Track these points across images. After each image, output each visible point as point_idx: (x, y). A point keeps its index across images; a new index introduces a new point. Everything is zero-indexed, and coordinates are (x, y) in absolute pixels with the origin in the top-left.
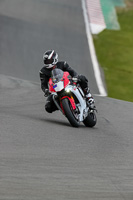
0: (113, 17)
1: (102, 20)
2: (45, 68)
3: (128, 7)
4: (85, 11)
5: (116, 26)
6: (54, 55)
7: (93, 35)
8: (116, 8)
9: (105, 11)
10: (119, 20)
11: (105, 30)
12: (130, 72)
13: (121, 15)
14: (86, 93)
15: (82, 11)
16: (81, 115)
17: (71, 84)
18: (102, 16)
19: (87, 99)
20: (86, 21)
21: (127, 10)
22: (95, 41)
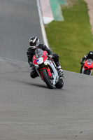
0: (59, 12)
1: (52, 14)
2: (30, 48)
3: (69, 5)
4: (39, 8)
5: (61, 19)
6: (37, 40)
7: (45, 25)
8: (61, 5)
9: (53, 8)
10: (63, 14)
11: (53, 21)
12: (71, 51)
13: (64, 11)
14: (57, 66)
15: (37, 8)
16: (54, 80)
17: (48, 59)
18: (51, 12)
19: (58, 70)
20: (40, 15)
21: (68, 7)
22: (46, 29)
